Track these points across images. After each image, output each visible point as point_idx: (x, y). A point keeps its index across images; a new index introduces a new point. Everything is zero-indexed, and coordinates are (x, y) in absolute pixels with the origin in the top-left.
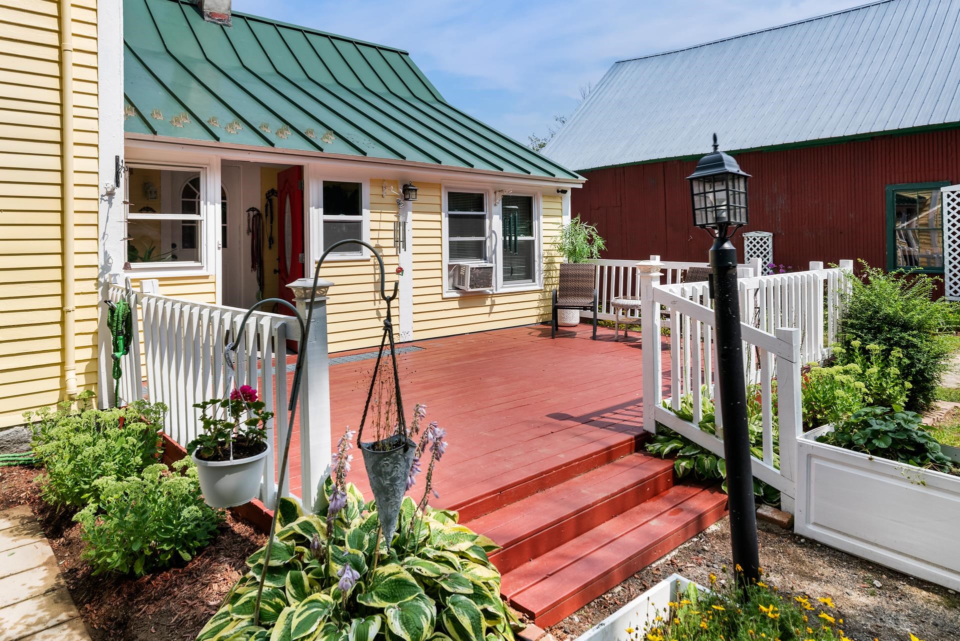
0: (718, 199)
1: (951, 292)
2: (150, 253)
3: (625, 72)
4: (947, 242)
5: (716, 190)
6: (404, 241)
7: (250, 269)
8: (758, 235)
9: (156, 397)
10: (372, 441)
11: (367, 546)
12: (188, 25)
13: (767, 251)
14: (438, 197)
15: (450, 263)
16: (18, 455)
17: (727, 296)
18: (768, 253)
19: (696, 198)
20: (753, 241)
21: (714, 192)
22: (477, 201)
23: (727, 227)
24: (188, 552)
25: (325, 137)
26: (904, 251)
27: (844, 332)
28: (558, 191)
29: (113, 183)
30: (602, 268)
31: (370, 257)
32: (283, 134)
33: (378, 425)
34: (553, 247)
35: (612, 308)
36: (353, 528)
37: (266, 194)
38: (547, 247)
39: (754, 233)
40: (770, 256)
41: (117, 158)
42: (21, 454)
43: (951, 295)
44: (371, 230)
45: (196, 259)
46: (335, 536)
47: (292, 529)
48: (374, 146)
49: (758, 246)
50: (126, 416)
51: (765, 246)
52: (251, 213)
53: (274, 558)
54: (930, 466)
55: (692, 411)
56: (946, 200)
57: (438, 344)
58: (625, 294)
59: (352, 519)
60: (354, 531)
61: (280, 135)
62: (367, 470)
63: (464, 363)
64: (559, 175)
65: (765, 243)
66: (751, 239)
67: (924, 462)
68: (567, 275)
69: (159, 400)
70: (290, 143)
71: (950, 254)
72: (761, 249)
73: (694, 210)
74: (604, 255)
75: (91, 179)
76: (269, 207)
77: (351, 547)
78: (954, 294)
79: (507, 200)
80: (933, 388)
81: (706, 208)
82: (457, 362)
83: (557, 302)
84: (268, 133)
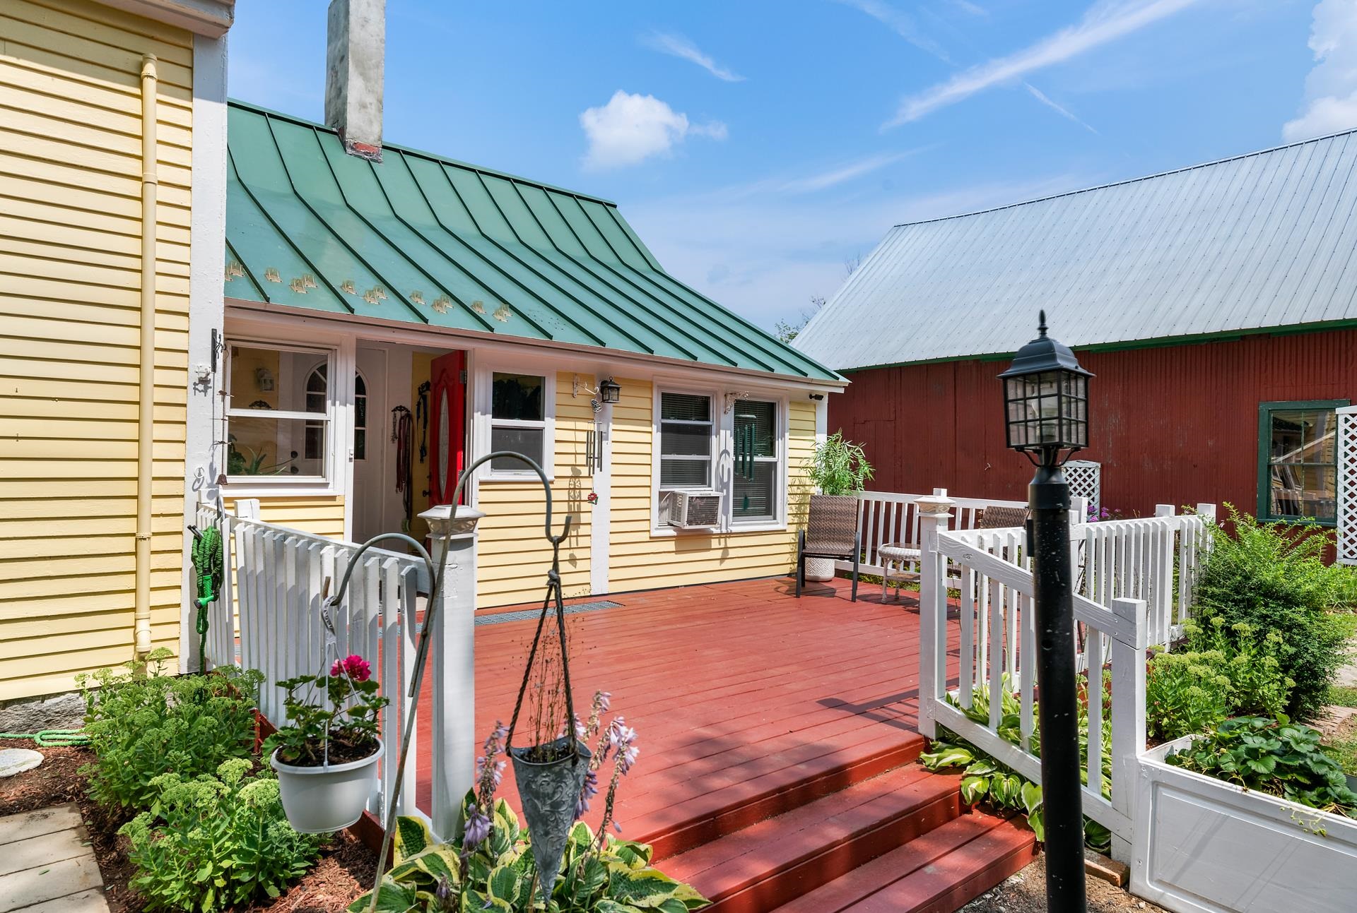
0: (1045, 409)
1: (1346, 552)
2: (258, 463)
3: (906, 240)
4: (1342, 483)
5: (1042, 394)
6: (600, 458)
7: (395, 488)
8: (1080, 465)
9: (250, 662)
10: (528, 745)
11: (518, 896)
12: (323, 159)
13: (1092, 488)
14: (649, 400)
15: (662, 490)
16: (69, 731)
17: (1054, 553)
18: (1093, 490)
19: (1012, 406)
20: (1073, 473)
21: (1040, 397)
22: (701, 407)
23: (1056, 451)
24: (275, 885)
25: (497, 313)
26: (1279, 494)
27: (1200, 603)
28: (811, 397)
29: (209, 366)
30: (867, 503)
31: (553, 478)
32: (441, 306)
33: (538, 723)
34: (803, 472)
35: (879, 559)
36: (500, 867)
37: (419, 388)
38: (795, 472)
39: (1075, 462)
40: (1096, 495)
41: (214, 332)
42: (74, 731)
43: (1345, 557)
44: (557, 441)
45: (319, 471)
46: (474, 877)
47: (413, 864)
48: (563, 327)
49: (1080, 480)
50: (207, 687)
51: (1089, 481)
52: (398, 413)
53: (385, 907)
54: (1333, 808)
55: (987, 710)
56: (1342, 426)
57: (642, 600)
58: (897, 539)
59: (500, 853)
60: (501, 871)
61: (438, 308)
62: (519, 789)
63: (674, 627)
64: (813, 374)
65: (1090, 476)
66: (1071, 471)
67: (1324, 802)
68: (820, 512)
69: (254, 667)
70: (449, 318)
71: (1346, 501)
72: (1085, 485)
73: (1008, 423)
74: (869, 485)
75: (178, 359)
76: (422, 405)
77: (495, 895)
78: (1349, 556)
79: (741, 406)
80: (1324, 687)
81: (1026, 421)
82: (668, 624)
83: (804, 547)
84: (420, 305)
